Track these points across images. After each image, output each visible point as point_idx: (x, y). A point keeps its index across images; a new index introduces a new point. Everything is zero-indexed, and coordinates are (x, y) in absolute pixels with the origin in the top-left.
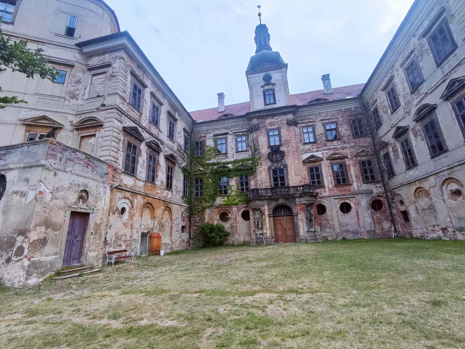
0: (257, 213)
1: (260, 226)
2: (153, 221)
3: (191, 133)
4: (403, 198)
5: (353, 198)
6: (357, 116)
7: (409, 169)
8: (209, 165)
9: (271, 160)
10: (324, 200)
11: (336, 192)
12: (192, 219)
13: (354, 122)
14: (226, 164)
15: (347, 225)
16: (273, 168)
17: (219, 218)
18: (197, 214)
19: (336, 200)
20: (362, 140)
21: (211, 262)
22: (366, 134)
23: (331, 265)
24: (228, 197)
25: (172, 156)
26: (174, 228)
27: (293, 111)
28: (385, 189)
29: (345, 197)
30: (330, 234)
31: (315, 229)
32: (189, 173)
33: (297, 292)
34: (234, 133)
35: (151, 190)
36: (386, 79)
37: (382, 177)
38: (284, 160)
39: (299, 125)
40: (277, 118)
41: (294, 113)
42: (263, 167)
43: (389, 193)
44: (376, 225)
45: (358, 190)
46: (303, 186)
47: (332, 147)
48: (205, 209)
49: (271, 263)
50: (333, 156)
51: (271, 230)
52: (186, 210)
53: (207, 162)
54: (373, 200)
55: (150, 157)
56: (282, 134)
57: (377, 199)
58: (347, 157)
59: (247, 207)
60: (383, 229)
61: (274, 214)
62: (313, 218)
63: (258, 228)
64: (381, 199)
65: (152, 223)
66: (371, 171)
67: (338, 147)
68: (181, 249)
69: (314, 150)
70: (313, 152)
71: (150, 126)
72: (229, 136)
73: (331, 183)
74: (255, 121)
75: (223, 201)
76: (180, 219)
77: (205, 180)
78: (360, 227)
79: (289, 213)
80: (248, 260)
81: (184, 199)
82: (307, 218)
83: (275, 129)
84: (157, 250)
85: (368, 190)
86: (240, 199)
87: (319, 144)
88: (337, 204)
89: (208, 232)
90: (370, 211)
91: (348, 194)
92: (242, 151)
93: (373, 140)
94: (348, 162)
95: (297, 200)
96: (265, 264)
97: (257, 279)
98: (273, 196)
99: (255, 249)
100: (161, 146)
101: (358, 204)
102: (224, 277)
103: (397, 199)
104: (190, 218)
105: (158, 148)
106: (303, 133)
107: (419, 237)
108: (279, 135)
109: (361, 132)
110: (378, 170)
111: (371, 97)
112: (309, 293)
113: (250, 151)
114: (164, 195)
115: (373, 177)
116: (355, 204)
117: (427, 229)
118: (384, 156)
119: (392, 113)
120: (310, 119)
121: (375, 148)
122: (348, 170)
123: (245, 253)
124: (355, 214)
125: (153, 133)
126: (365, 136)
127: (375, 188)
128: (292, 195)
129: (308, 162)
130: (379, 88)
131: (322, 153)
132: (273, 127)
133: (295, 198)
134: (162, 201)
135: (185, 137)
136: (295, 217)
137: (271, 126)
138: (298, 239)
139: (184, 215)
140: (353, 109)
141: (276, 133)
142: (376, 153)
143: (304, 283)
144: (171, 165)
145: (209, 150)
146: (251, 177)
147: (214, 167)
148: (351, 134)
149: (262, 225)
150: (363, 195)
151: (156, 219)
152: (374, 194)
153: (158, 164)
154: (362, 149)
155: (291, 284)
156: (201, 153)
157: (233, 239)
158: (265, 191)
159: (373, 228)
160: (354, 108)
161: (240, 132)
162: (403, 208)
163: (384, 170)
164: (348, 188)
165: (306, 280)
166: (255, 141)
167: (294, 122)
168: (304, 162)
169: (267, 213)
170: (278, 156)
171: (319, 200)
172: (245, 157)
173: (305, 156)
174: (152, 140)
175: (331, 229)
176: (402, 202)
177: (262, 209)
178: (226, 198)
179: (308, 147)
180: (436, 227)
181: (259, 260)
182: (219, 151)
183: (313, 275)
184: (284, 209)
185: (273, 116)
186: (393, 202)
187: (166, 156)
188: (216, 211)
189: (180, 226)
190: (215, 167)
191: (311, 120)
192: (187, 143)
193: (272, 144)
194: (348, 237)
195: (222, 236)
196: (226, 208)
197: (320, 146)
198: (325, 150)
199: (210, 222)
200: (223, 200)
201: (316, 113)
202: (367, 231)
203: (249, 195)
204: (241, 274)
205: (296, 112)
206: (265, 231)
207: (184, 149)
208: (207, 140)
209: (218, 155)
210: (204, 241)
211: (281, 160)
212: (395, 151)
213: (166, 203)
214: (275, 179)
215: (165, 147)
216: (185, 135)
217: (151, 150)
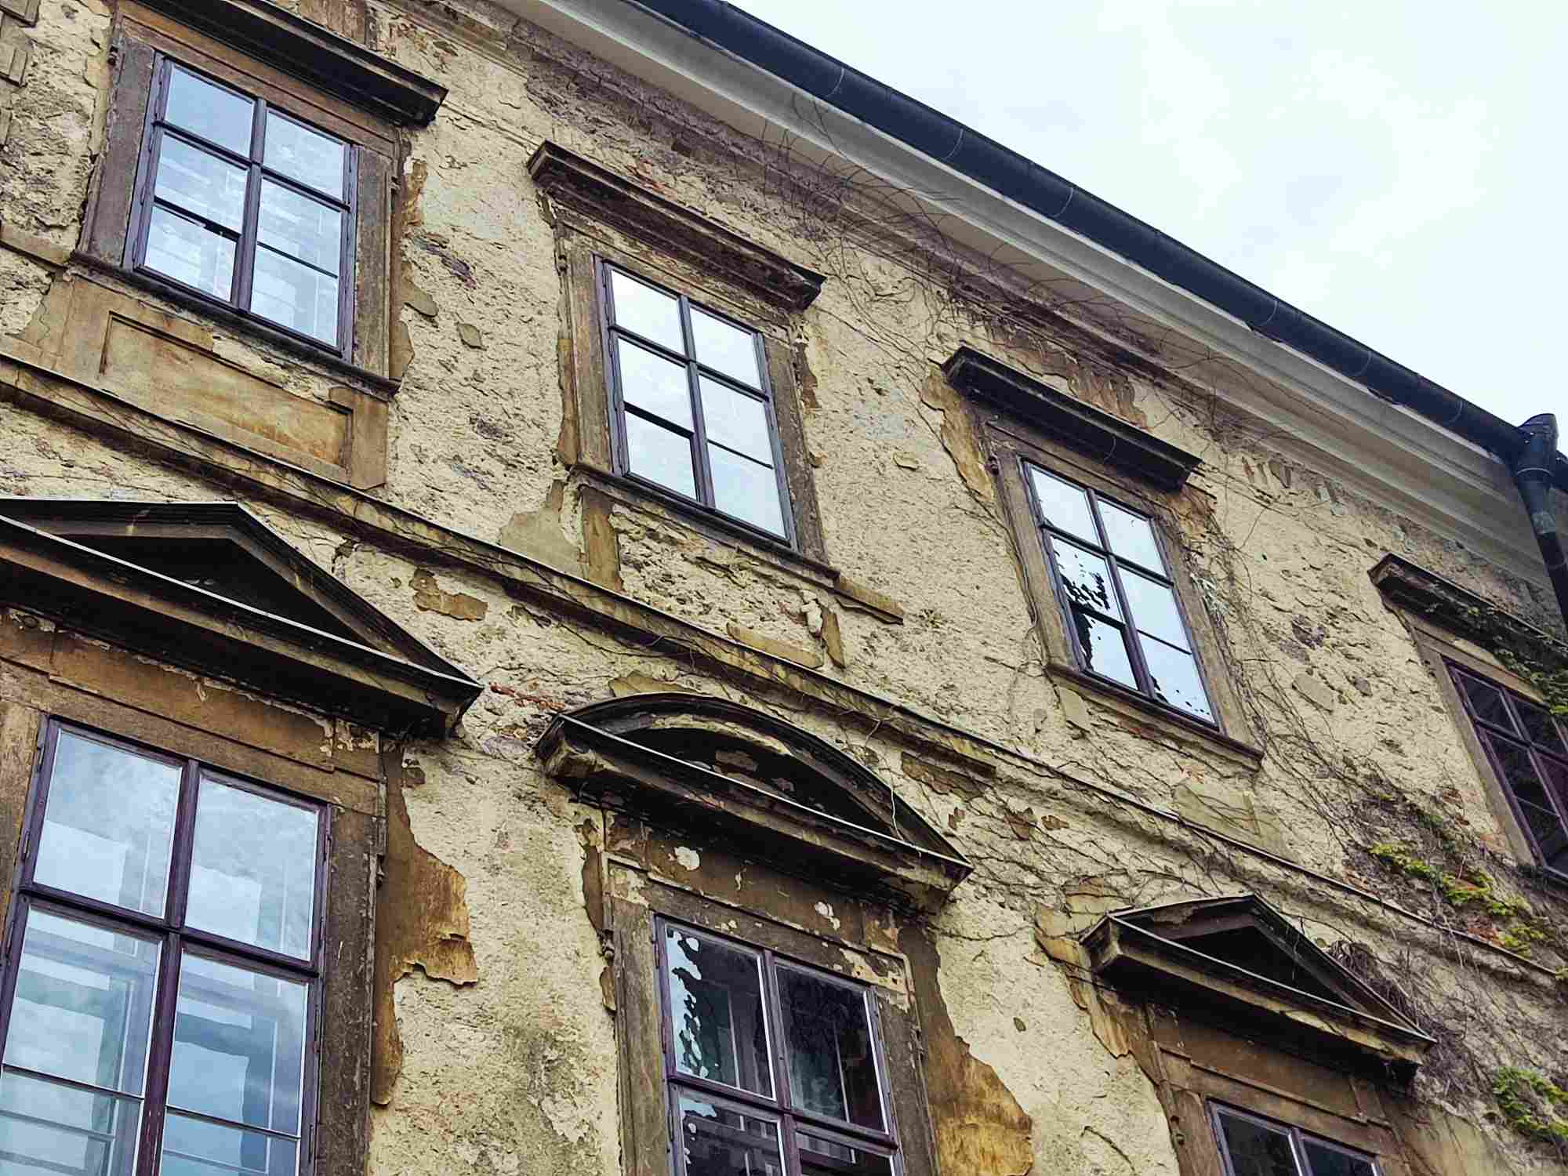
25: (1240, 935)
144: (1300, 1108)
153: (951, 1094)
215: (1051, 824)
216: (1450, 663)
217: (688, 858)
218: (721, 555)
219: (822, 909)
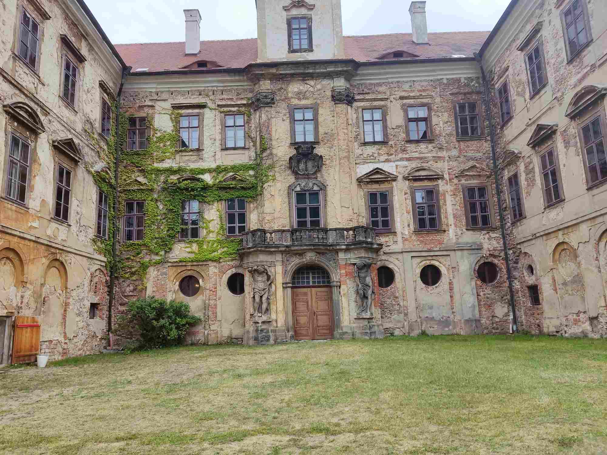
0: (260, 279)
1: (264, 306)
2: (21, 289)
3: (119, 94)
4: (533, 261)
5: (445, 258)
6: (468, 96)
7: (549, 207)
8: (159, 171)
9: (295, 173)
10: (391, 259)
11: (416, 244)
12: (116, 289)
13: (462, 107)
14: (199, 173)
15: (431, 308)
16: (298, 189)
17: (177, 287)
18: (128, 278)
19: (414, 259)
20: (474, 145)
21: (156, 378)
22: (482, 133)
23: (394, 381)
24: (200, 244)
25: (70, 143)
26: (71, 307)
27: (346, 71)
28: (504, 243)
29: (432, 254)
30: (399, 325)
31: (372, 314)
32: (111, 186)
33: (327, 431)
34: (218, 106)
35: (16, 220)
36: (529, 28)
37: (502, 219)
38: (322, 175)
39: (355, 104)
40: (312, 83)
41: (348, 76)
42: (279, 185)
43: (511, 252)
44: (483, 309)
45: (457, 243)
46: (354, 229)
47: (416, 155)
48: (148, 267)
49: (282, 377)
50: (417, 174)
51: (286, 314)
52: (102, 269)
53: (156, 165)
54: (482, 262)
55: (15, 142)
56: (320, 120)
57: (490, 260)
58: (442, 178)
59: (241, 266)
60: (493, 316)
61: (293, 283)
62: (370, 292)
63: (260, 309)
64: (496, 261)
65: (19, 295)
66: (484, 209)
67: (426, 155)
68: (88, 353)
69: (383, 158)
70: (379, 162)
71: (14, 66)
72: (206, 111)
73: (409, 225)
74: (266, 86)
75: (189, 253)
76: (86, 288)
77: (149, 206)
78: (453, 313)
79: (324, 282)
80: (237, 372)
81: (99, 244)
82: (357, 292)
83: (306, 108)
84: (30, 355)
85: (475, 243)
86: (225, 249)
87: (392, 146)
88: (417, 267)
89: (152, 315)
90: (473, 283)
91: (438, 249)
92: (235, 149)
93: (493, 147)
94: (443, 187)
95: (341, 255)
96: (269, 379)
97: (252, 408)
98: (293, 245)
99: (251, 351)
100: (42, 118)
101: (454, 269)
102: (181, 407)
103: (524, 262)
104: (110, 287)
105: (35, 121)
106: (364, 121)
107: (553, 332)
108: (315, 120)
109: (474, 130)
110: (497, 207)
111: (499, 61)
112: (350, 432)
113: (253, 149)
114: (49, 232)
115: (485, 220)
116: (448, 270)
117: (567, 319)
118: (510, 179)
119: (531, 98)
120: (379, 93)
121: (494, 163)
122: (441, 203)
123: (229, 360)
124: (447, 287)
125: (24, 84)
126: (479, 139)
127: (486, 240)
128: (331, 245)
129: (368, 183)
130: (515, 45)
131: (397, 166)
132: (304, 102)
133: (337, 252)
134: (43, 247)
135: (104, 103)
136: (335, 290)
137: (299, 99)
138: (336, 333)
139: (96, 280)
140: (463, 80)
141: (309, 115)
142: (496, 172)
143: (343, 413)
144: (67, 165)
145: (160, 139)
146: (252, 205)
147: (172, 177)
148: (454, 133)
149: (269, 304)
150: (465, 252)
151: (28, 285)
152: (485, 252)
153: (35, 160)
154: (471, 163)
155: (318, 416)
156: (142, 144)
157: (206, 332)
158: (279, 235)
159: (477, 316)
160: (465, 78)
161: (233, 106)
162: (531, 280)
163: (506, 208)
164: (438, 237)
165: (347, 409)
166: (264, 129)
167: (347, 96)
168: (360, 181)
169: (279, 280)
170: (310, 164)
171: (384, 257)
172: (240, 162)
173: (364, 169)
174: (20, 100)
175: (402, 315)
176: (531, 269)
177: (271, 271)
178: (195, 247)
179: (370, 150)
180: (582, 315)
181: (257, 373)
182: (184, 144)
183: (360, 400)
184: (313, 273)
185: (305, 77)
186: (515, 268)
187: (54, 142)
188: (172, 272)
189: (88, 305)
190: (174, 178)
191: (380, 96)
192: (109, 118)
193: (299, 139)
194: (430, 331)
195: (184, 325)
196: (195, 268)
197: (393, 151)
198: (402, 159)
199: (158, 297)
200: (189, 250)
201: (392, 83)
202: (466, 320)
203: (244, 243)
204: (220, 400)
205: (353, 76)
206: (273, 316)
207: (99, 131)
208: (157, 117)
209: (181, 151)
210: (142, 335)
211: (315, 173)
212: (529, 171)
213: (53, 250)
214: (301, 213)
215: (53, 122)
216: (103, 98)
217: (16, 124)
218: (27, 72)
219: (28, 133)
